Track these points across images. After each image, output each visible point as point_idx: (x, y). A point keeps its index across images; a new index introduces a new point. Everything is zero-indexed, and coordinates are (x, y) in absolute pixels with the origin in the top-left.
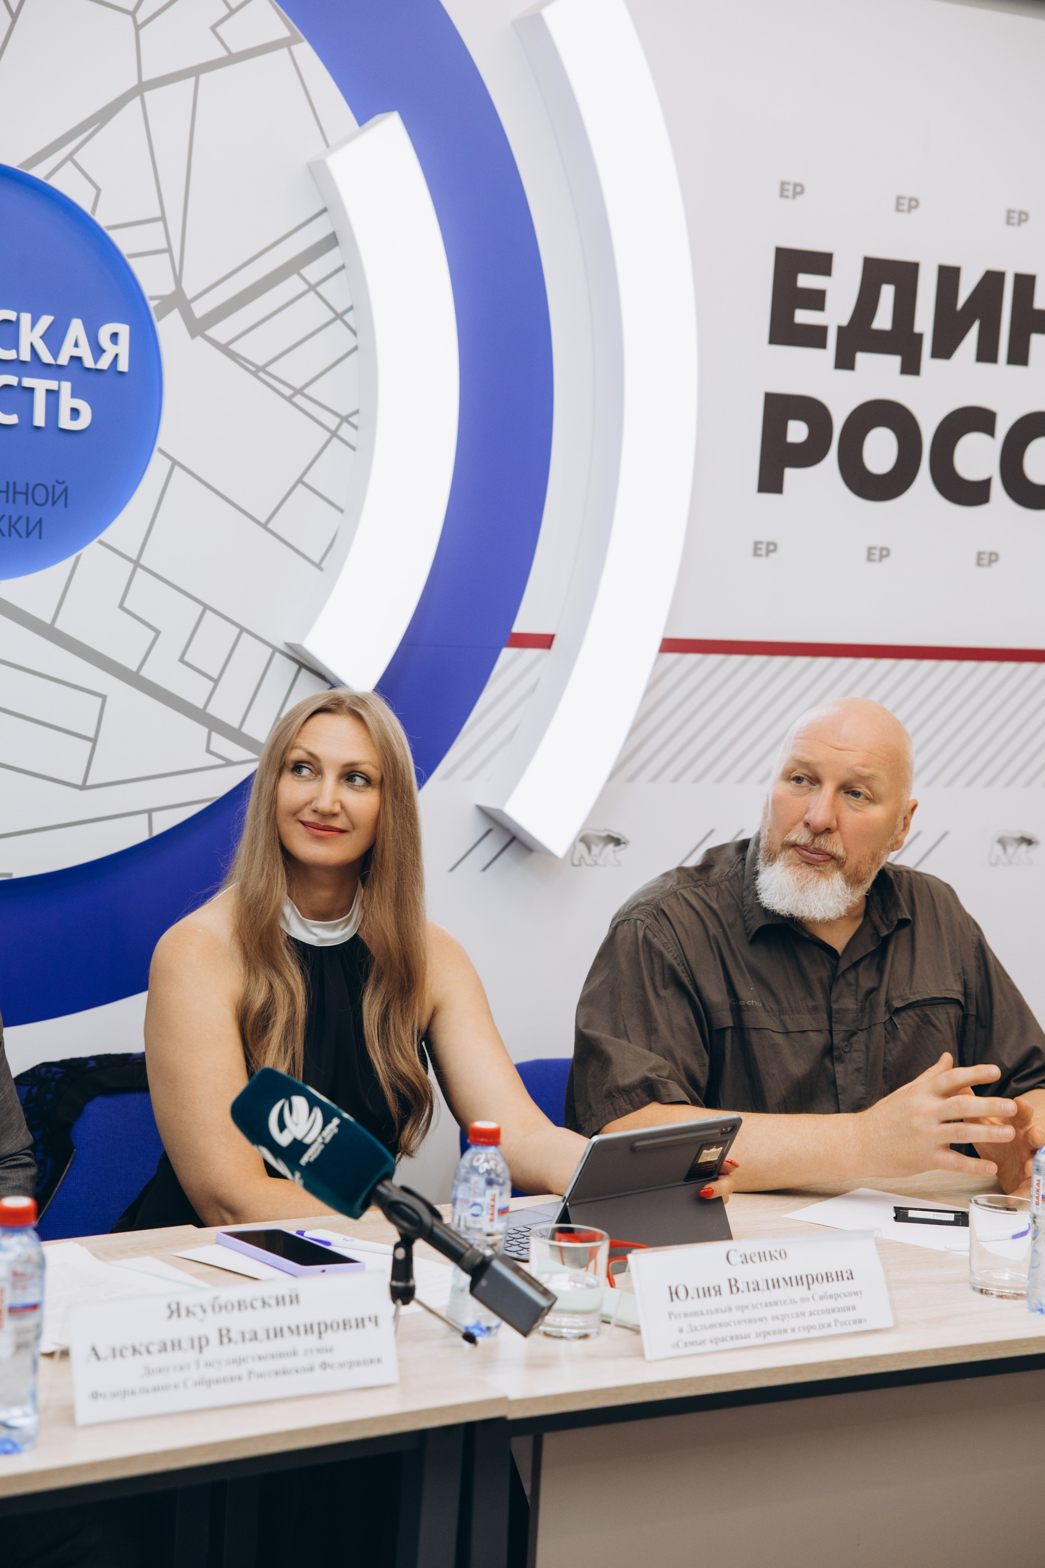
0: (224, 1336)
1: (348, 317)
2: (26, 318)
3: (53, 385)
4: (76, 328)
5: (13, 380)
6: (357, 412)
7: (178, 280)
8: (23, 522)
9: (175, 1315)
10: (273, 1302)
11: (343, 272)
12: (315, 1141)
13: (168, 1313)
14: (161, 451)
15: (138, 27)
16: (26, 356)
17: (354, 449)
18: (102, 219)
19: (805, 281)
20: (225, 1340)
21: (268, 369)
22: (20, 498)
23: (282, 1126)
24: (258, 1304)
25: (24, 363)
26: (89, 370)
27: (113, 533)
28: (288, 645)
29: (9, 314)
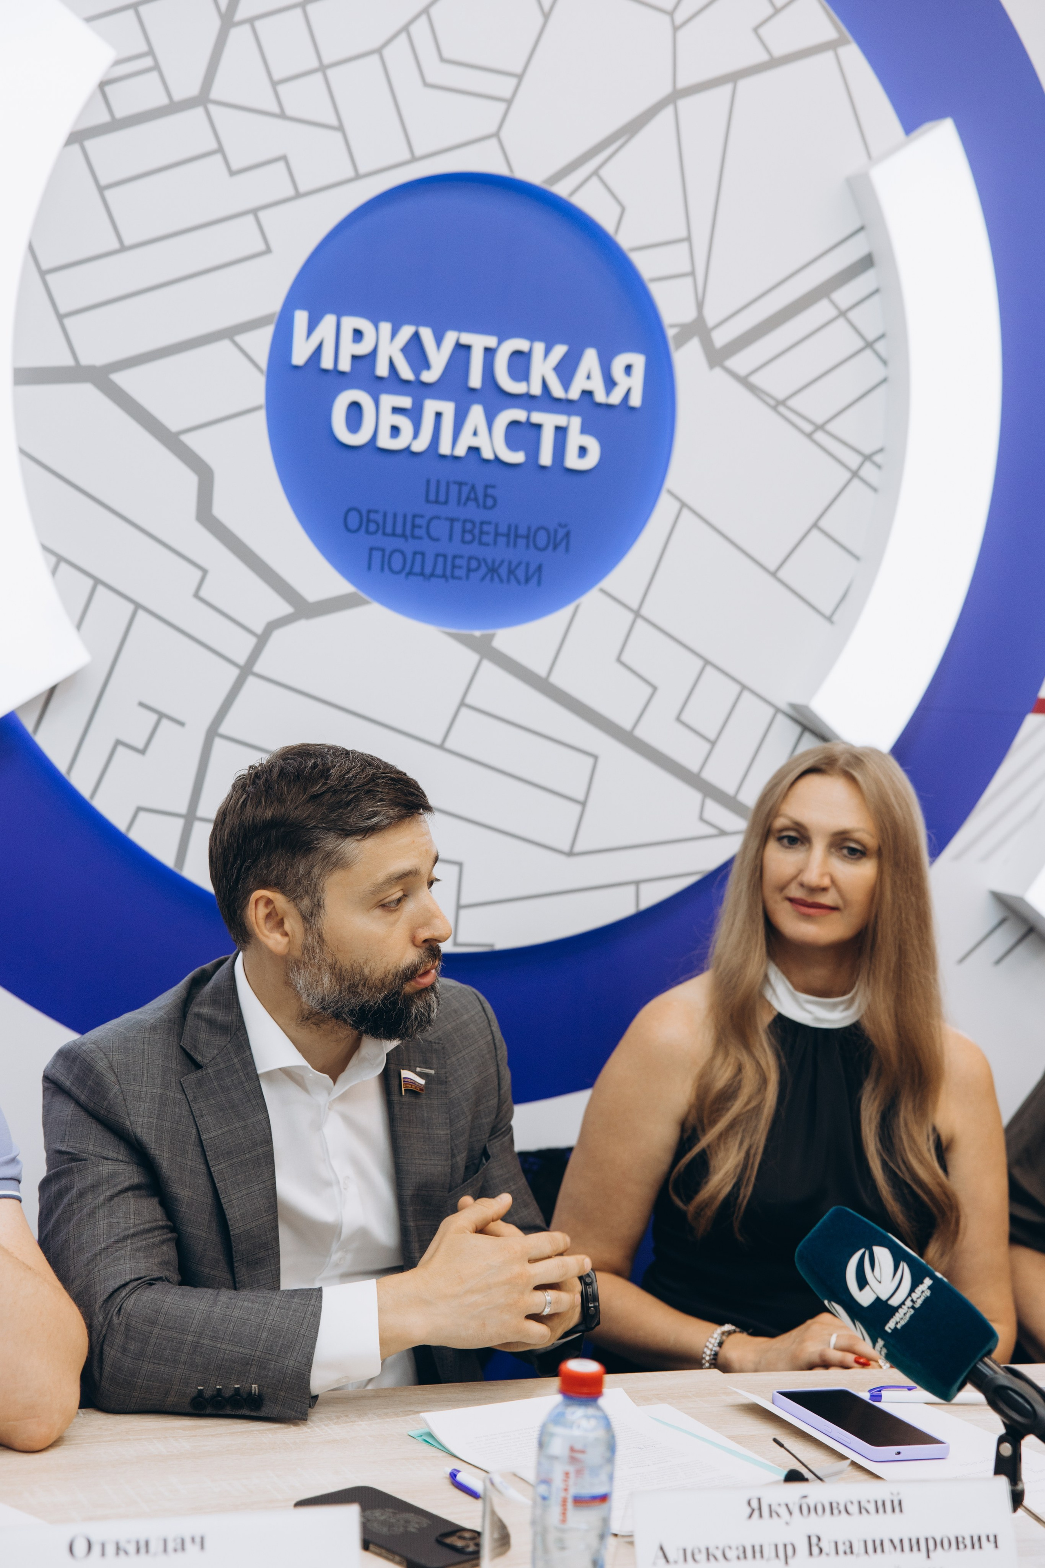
0: (814, 1545)
1: (879, 346)
2: (539, 349)
3: (561, 420)
4: (590, 359)
5: (520, 415)
6: (881, 450)
7: (700, 305)
8: (523, 567)
9: (756, 1513)
10: (871, 1508)
11: (876, 298)
12: (903, 1303)
13: (749, 1511)
14: (670, 492)
15: (676, 28)
16: (536, 389)
17: (875, 490)
18: (625, 240)
20: (815, 1550)
21: (791, 403)
22: (521, 542)
23: (862, 1282)
24: (853, 1509)
25: (533, 397)
26: (599, 405)
27: (615, 580)
28: (793, 706)
29: (522, 344)
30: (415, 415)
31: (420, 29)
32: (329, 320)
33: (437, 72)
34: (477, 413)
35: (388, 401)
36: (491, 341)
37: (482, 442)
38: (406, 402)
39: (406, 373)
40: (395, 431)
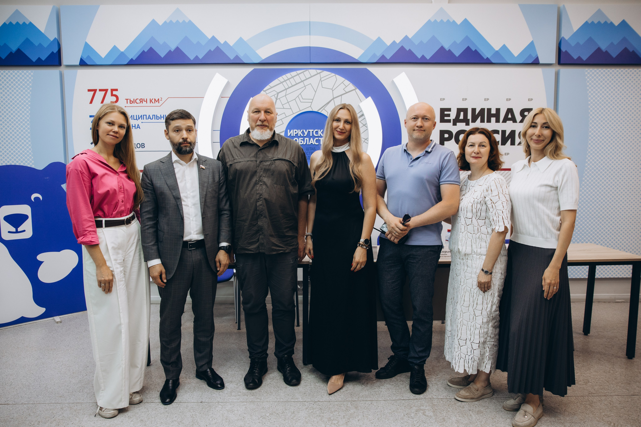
1: (366, 125)
2: (319, 130)
5: (317, 139)
11: (365, 119)
15: (333, 91)
16: (319, 135)
19: (446, 113)
29: (317, 130)
30: (304, 140)
31: (300, 96)
32: (292, 130)
33: (302, 100)
34: (312, 139)
35: (300, 139)
36: (313, 130)
37: (313, 142)
38: (302, 139)
39: (302, 135)
40: (301, 142)
